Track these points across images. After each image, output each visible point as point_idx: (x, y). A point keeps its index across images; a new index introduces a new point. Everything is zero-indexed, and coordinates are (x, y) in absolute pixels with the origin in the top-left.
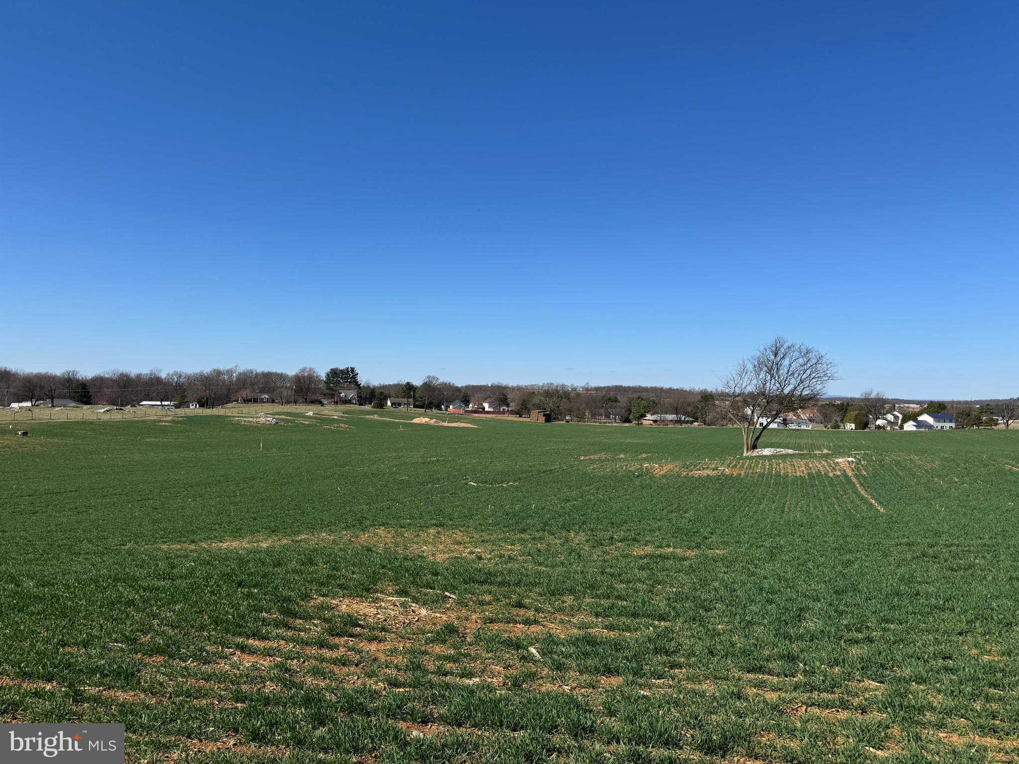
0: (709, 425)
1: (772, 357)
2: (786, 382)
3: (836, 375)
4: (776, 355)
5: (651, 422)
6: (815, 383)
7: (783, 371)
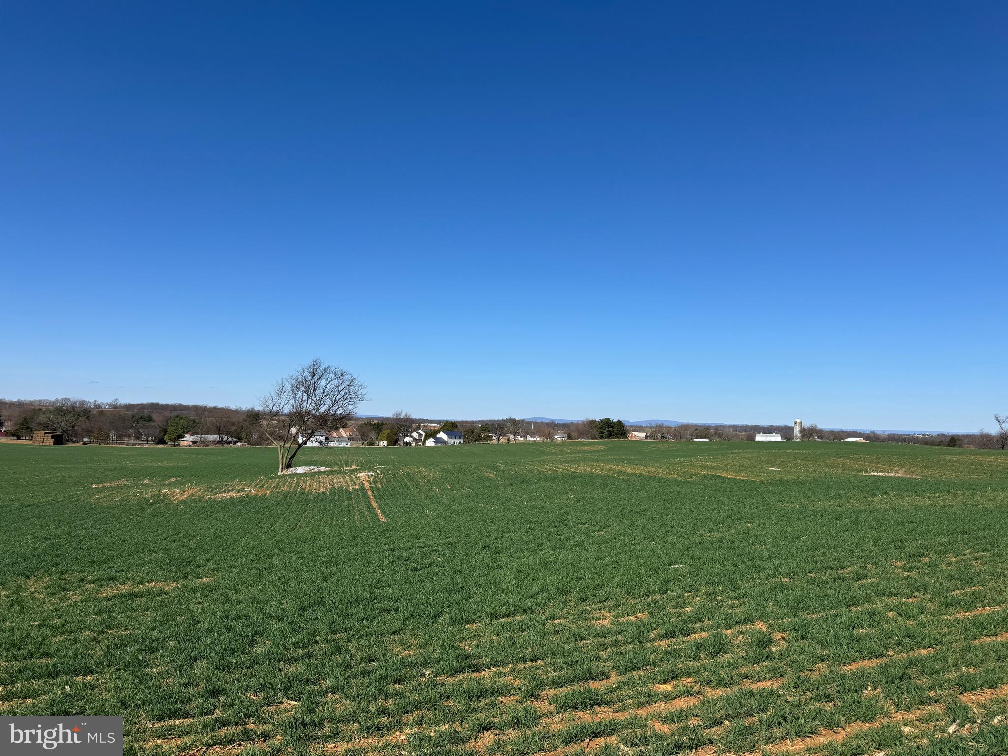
0: (253, 445)
1: (310, 378)
2: (322, 402)
3: (366, 396)
4: (313, 376)
5: (190, 443)
6: (347, 403)
7: (319, 392)
